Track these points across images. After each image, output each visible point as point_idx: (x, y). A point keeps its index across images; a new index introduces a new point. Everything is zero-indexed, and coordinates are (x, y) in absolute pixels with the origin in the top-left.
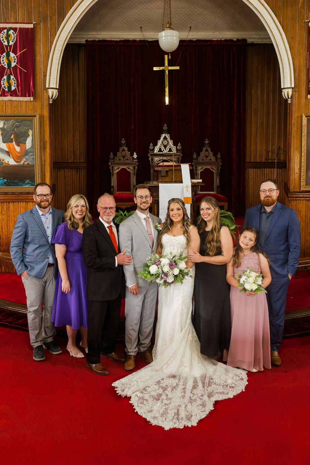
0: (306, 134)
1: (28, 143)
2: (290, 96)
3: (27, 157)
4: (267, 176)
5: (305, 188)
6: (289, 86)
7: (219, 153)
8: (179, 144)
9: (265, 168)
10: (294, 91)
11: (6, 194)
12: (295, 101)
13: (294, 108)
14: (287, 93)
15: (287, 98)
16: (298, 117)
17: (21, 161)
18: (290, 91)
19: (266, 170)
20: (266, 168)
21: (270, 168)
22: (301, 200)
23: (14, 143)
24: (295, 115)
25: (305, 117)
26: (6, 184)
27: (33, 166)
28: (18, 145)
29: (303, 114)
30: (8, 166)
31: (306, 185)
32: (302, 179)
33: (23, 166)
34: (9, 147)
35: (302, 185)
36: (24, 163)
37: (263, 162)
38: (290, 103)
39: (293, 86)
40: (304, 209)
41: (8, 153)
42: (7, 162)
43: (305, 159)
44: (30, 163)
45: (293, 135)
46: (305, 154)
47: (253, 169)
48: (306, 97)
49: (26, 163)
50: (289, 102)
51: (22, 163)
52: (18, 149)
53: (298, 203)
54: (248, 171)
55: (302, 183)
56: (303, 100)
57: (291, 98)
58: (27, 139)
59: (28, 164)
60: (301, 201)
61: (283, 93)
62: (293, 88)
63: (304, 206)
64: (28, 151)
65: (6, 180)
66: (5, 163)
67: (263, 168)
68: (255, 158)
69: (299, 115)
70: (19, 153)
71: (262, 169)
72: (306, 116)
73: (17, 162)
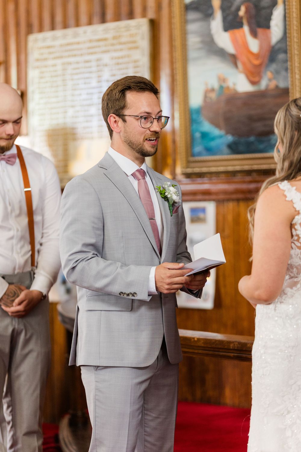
1: (277, 25)
3: (274, 66)
23: (246, 28)
27: (286, 91)
28: (254, 34)
34: (235, 41)
36: (267, 86)
41: (233, 59)
42: (231, 86)
44: (282, 85)
49: (273, 85)
52: (254, 45)
58: (271, 14)
59: (277, 87)
64: (277, 47)
66: (228, 88)
70: (257, 56)
73: (253, 83)
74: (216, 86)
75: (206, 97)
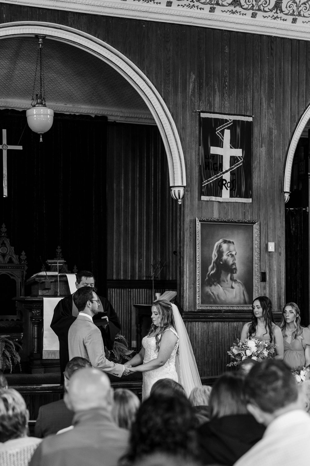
0: (200, 242)
2: (181, 197)
4: (134, 298)
5: (201, 306)
6: (180, 184)
7: (75, 266)
8: (23, 253)
9: (131, 289)
10: (186, 190)
12: (187, 203)
13: (187, 211)
14: (177, 192)
15: (178, 197)
16: (191, 221)
18: (182, 190)
19: (133, 291)
20: (133, 289)
21: (138, 288)
24: (188, 219)
25: (198, 221)
29: (197, 218)
31: (202, 303)
32: (197, 296)
35: (197, 303)
37: (128, 280)
38: (180, 205)
39: (185, 184)
43: (200, 272)
45: (186, 243)
46: (200, 265)
47: (116, 289)
48: (200, 199)
50: (180, 203)
54: (110, 292)
55: (197, 301)
56: (196, 201)
57: (182, 199)
61: (173, 192)
62: (184, 187)
67: (129, 288)
68: (118, 274)
69: (192, 218)
71: (127, 289)
72: (200, 221)
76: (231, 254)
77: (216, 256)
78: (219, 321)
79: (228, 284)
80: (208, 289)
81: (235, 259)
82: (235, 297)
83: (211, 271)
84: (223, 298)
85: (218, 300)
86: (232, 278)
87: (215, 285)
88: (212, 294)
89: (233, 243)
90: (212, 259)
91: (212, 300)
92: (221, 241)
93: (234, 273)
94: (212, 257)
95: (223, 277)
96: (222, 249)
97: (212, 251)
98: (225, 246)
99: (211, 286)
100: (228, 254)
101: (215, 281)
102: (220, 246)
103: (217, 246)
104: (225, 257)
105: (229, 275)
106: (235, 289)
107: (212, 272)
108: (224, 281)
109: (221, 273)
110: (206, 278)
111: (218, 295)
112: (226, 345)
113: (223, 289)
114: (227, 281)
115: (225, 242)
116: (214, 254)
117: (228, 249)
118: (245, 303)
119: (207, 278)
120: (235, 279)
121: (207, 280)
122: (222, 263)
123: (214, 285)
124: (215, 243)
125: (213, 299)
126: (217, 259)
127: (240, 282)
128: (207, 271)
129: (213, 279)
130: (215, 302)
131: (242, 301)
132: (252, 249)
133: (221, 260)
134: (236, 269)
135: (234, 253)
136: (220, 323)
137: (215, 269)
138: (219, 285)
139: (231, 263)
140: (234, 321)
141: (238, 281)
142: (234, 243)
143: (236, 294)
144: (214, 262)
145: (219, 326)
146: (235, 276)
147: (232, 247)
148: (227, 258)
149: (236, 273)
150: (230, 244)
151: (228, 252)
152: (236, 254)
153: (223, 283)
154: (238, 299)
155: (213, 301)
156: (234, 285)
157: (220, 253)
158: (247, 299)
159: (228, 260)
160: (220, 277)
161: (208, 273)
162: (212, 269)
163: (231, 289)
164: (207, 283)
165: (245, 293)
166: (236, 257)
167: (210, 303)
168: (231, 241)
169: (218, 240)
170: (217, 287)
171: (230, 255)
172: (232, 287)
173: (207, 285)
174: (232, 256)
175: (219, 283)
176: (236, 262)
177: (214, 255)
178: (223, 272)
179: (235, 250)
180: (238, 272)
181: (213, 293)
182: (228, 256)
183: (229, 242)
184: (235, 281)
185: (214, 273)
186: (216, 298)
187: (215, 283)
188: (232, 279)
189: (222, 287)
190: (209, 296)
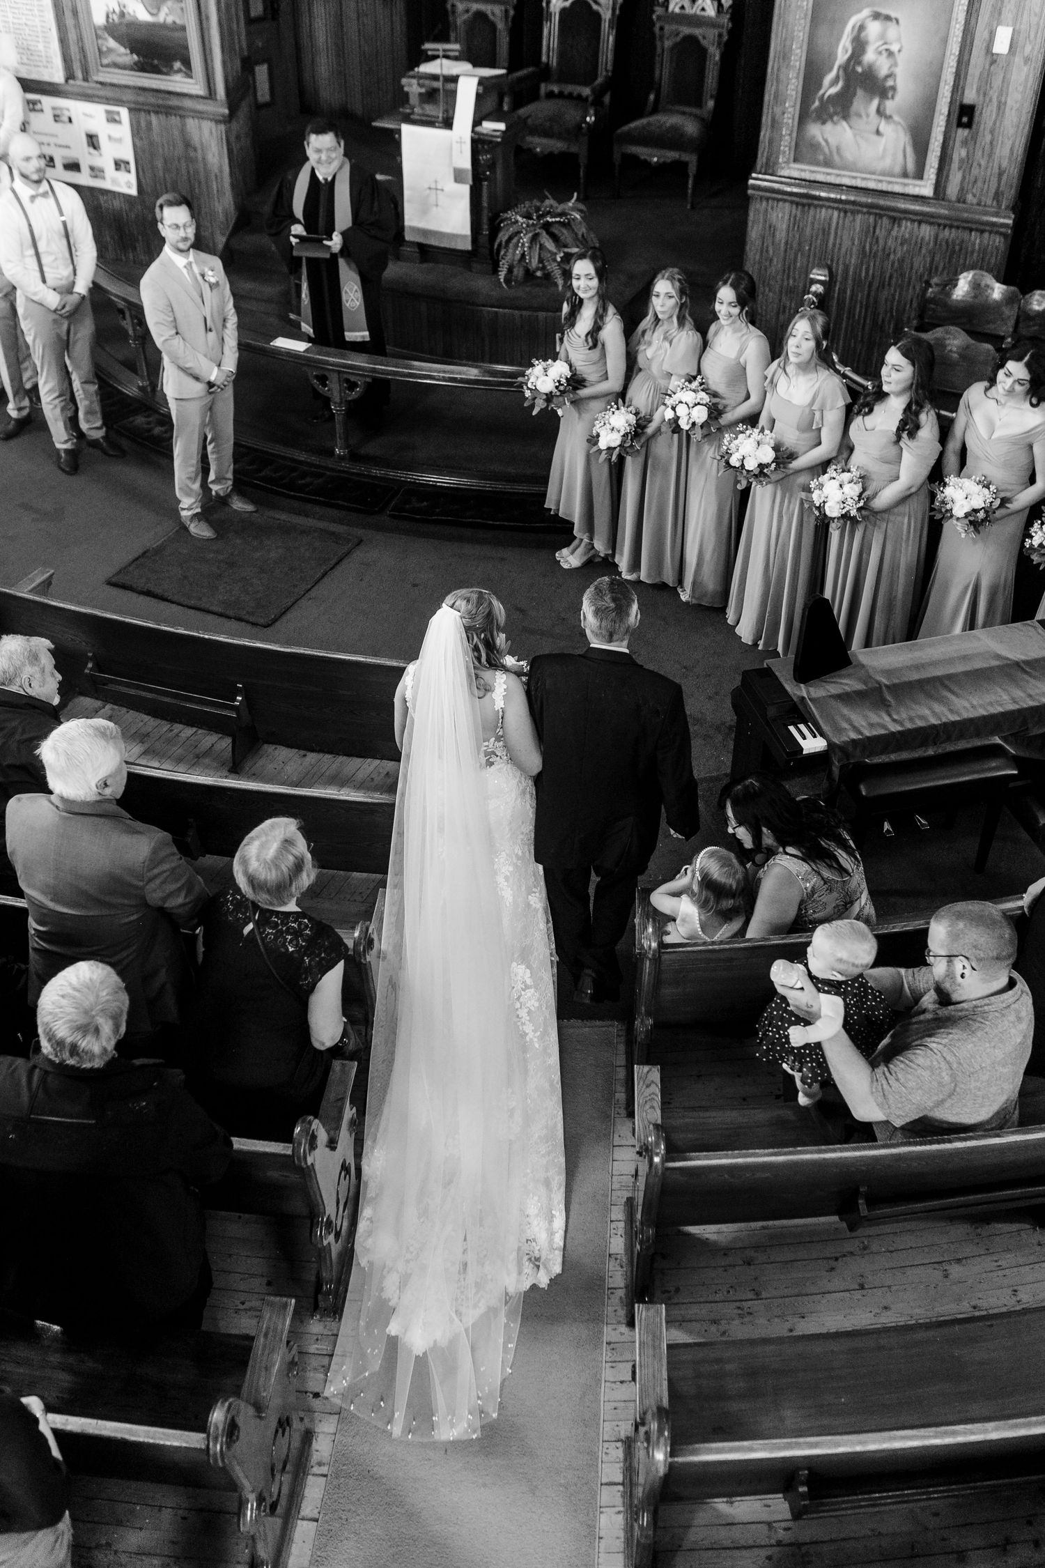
0: (808, 13)
11: (144, 89)
17: (159, 10)
22: (778, 200)
26: (141, 67)
27: (183, 28)
30: (135, 25)
33: (163, 26)
36: (165, 19)
40: (784, 226)
42: (132, 13)
43: (800, 88)
44: (178, 22)
49: (170, 20)
51: (161, 18)
53: (772, 208)
59: (174, 22)
60: (781, 203)
63: (787, 217)
65: (135, 57)
66: (129, 15)
73: (152, 14)
74: (117, 10)
75: (108, 17)
76: (887, 50)
77: (847, 51)
78: (833, 208)
79: (867, 123)
80: (815, 131)
81: (895, 65)
82: (883, 157)
83: (830, 87)
84: (849, 155)
85: (836, 158)
86: (882, 109)
87: (835, 123)
88: (823, 143)
89: (897, 21)
90: (836, 59)
91: (821, 158)
92: (866, 12)
93: (888, 98)
94: (836, 55)
95: (858, 103)
96: (866, 36)
97: (839, 40)
98: (874, 28)
99: (824, 123)
100: (880, 49)
101: (836, 113)
102: (862, 28)
103: (853, 27)
104: (870, 56)
105: (875, 102)
106: (883, 140)
107: (833, 90)
108: (859, 116)
109: (855, 94)
110: (814, 102)
111: (838, 149)
112: (841, 262)
113: (855, 135)
114: (868, 116)
115: (876, 16)
116: (844, 47)
117: (882, 36)
118: (905, 175)
119: (817, 103)
120: (888, 112)
121: (816, 110)
122: (859, 69)
123: (832, 121)
124: (849, 18)
125: (825, 154)
126: (849, 60)
127: (899, 123)
128: (820, 86)
129: (832, 110)
130: (828, 163)
131: (898, 169)
132: (945, 41)
133: (859, 63)
134: (894, 88)
135: (895, 48)
136: (836, 213)
137: (840, 84)
138: (844, 123)
139: (883, 72)
140: (870, 213)
141: (896, 118)
142: (900, 22)
143: (885, 150)
144: (840, 67)
145: (831, 219)
146: (890, 105)
147: (892, 31)
148: (877, 60)
149: (893, 97)
150: (889, 23)
151: (881, 43)
152: (899, 51)
153: (854, 120)
154: (886, 163)
155: (825, 158)
156: (884, 126)
157: (859, 45)
158: (911, 166)
159: (878, 63)
160: (852, 103)
161: (821, 92)
162: (835, 82)
163: (875, 137)
164: (814, 115)
165: (909, 151)
166: (901, 58)
167: (817, 164)
168: (893, 15)
169: (859, 11)
170: (838, 128)
171: (884, 52)
172: (878, 132)
173: (814, 121)
174: (890, 54)
175: (846, 117)
176: (899, 71)
177: (843, 52)
178: (860, 92)
179: (899, 40)
180: (899, 97)
181: (826, 141)
182: (880, 53)
183: (888, 18)
184: (888, 118)
185: (838, 95)
186: (831, 152)
187: (835, 118)
188: (880, 112)
189: (851, 127)
190: (815, 147)
